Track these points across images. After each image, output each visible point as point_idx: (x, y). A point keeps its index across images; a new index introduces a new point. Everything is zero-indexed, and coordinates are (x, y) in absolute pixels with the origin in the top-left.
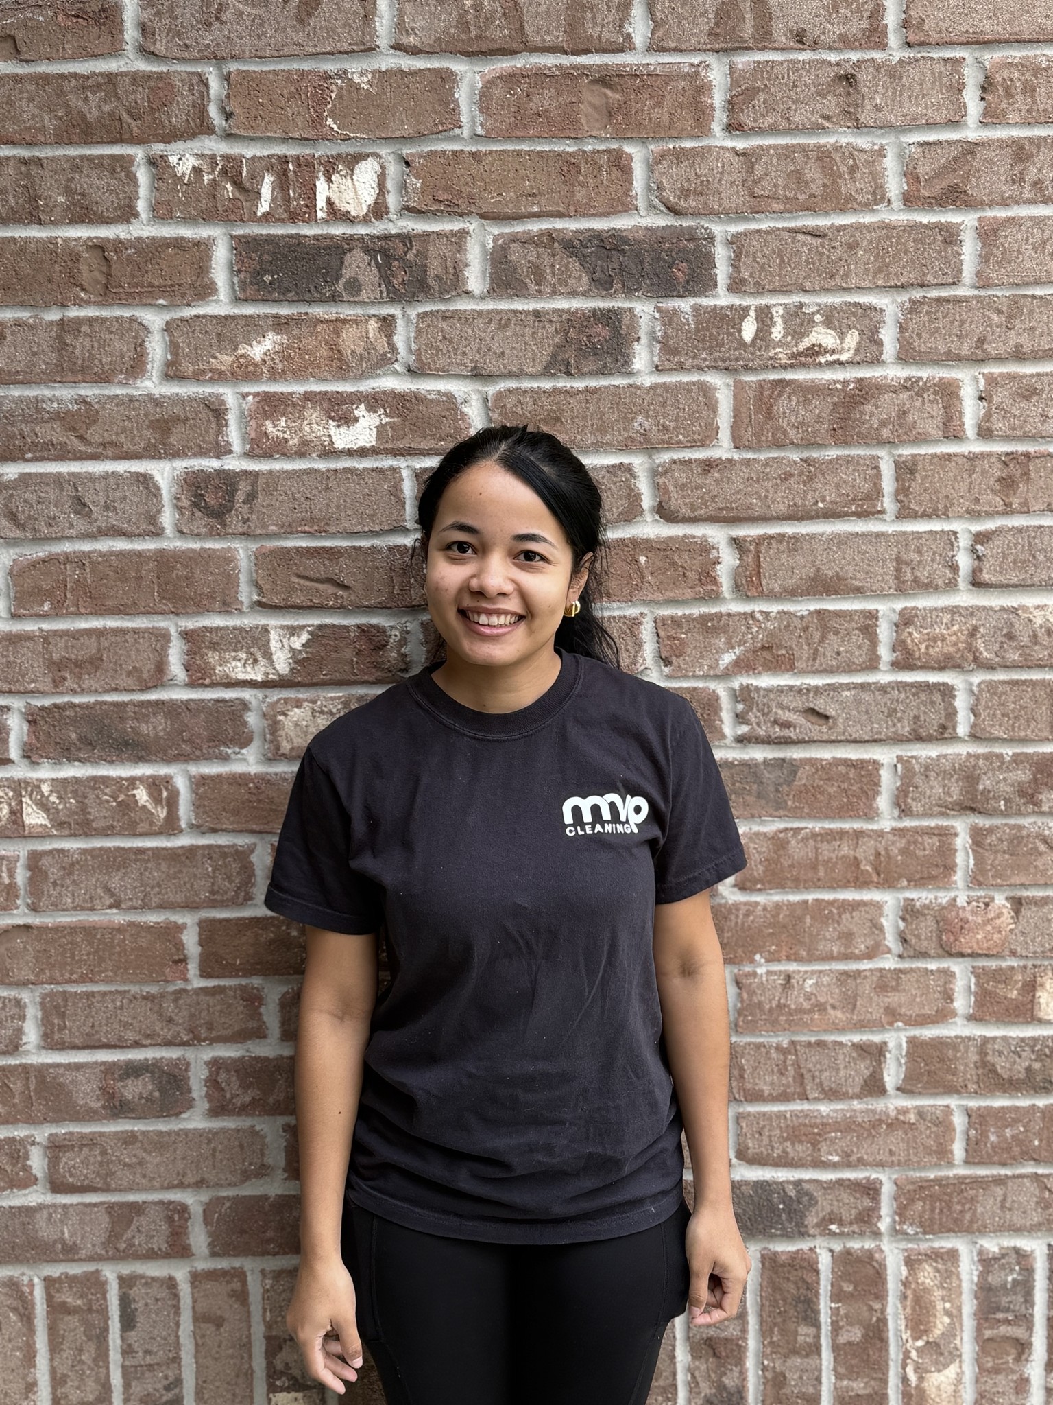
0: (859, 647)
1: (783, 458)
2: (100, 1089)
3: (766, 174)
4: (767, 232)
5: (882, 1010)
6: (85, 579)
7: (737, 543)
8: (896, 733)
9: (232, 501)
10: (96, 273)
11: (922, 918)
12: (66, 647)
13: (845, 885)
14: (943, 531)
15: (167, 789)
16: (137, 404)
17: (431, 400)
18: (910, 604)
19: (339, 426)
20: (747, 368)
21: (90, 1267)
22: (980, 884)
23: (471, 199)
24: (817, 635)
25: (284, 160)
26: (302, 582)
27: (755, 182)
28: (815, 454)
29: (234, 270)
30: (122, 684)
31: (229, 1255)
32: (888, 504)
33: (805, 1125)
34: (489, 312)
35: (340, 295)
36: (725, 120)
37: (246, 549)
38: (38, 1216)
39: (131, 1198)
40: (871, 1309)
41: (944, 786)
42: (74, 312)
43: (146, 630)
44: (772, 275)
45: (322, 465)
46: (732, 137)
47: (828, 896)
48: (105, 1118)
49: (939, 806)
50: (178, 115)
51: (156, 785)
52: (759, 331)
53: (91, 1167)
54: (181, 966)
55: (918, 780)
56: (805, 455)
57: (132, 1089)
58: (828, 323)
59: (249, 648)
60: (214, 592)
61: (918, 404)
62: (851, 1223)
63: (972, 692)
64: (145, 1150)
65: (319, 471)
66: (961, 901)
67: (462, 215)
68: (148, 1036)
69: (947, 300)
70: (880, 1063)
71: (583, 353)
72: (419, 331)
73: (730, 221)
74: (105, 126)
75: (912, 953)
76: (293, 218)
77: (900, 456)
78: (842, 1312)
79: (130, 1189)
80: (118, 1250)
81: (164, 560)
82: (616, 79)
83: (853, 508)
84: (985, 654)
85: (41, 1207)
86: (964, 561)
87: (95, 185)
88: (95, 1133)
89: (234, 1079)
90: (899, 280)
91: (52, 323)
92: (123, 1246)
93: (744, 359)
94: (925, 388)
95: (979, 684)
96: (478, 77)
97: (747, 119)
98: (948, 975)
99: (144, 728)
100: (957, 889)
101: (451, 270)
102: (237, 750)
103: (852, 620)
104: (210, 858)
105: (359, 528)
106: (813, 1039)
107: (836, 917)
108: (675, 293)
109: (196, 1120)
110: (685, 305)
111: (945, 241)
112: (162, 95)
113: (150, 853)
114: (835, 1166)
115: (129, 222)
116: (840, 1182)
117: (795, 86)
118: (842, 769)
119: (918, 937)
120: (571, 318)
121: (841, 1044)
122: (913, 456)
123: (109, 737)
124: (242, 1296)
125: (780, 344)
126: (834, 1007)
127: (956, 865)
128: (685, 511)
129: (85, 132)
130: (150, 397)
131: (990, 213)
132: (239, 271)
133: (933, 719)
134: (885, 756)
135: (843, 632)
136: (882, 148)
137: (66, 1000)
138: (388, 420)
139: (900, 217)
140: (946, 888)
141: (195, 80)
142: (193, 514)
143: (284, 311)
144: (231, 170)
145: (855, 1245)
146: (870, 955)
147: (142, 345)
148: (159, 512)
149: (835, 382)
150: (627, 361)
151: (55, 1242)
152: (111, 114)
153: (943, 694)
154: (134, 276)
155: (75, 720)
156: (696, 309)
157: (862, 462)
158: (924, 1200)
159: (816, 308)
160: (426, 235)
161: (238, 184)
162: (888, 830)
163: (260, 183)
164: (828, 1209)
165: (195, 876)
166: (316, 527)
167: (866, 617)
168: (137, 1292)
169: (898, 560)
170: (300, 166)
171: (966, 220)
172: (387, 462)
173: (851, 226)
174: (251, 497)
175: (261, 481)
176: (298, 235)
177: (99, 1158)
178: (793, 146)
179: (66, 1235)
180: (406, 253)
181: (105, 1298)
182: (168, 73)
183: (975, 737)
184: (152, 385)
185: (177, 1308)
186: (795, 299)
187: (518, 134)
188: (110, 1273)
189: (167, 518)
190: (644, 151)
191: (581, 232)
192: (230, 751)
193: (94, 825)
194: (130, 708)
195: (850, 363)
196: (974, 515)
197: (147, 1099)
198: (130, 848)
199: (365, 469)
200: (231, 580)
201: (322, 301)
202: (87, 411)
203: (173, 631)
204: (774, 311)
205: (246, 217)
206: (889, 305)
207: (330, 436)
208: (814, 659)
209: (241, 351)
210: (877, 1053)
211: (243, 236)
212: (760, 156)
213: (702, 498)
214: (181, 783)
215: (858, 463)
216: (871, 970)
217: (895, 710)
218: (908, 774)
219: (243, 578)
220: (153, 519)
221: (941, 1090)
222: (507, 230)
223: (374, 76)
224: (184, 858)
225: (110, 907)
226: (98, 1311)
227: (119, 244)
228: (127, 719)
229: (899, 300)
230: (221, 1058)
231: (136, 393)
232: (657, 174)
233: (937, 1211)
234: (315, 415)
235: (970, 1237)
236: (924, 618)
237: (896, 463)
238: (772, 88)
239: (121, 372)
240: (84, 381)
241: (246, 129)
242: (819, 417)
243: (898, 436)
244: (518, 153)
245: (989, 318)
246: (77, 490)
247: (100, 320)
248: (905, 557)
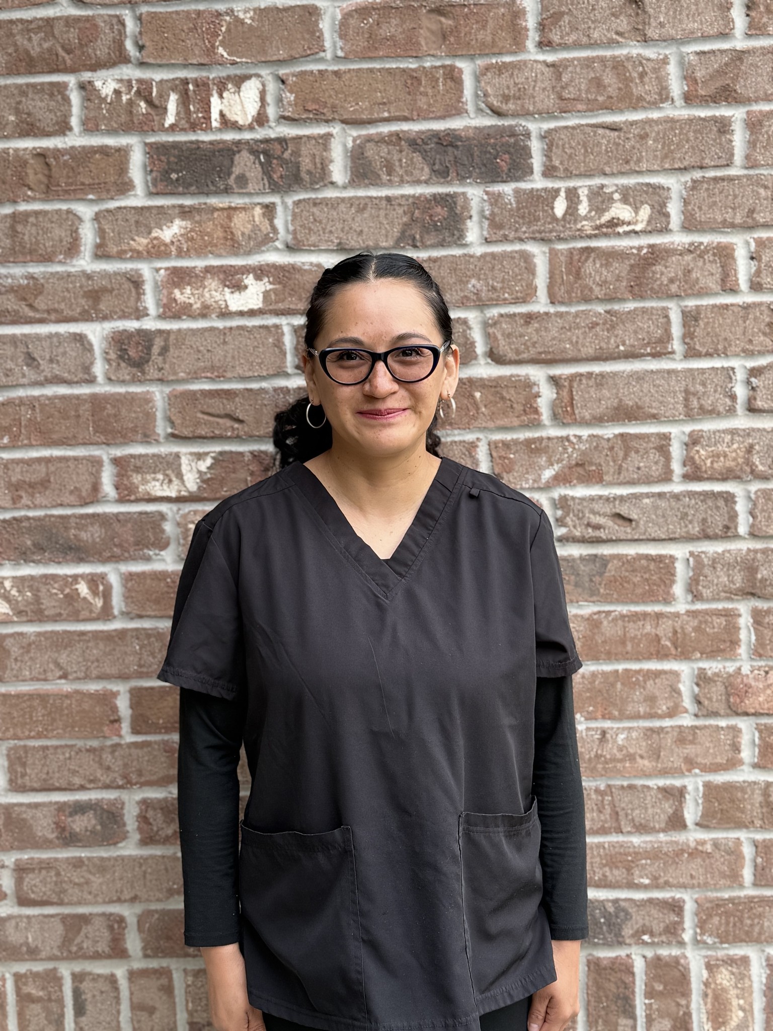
0: (656, 463)
1: (590, 311)
2: (55, 823)
3: (571, 81)
4: (573, 128)
5: (681, 760)
6: (36, 418)
7: (554, 381)
8: (687, 532)
9: (149, 354)
10: (40, 176)
11: (712, 684)
12: (22, 472)
13: (649, 657)
14: (723, 368)
15: (103, 584)
16: (73, 278)
17: (305, 270)
18: (697, 427)
19: (232, 292)
20: (560, 239)
21: (50, 965)
22: (760, 656)
23: (334, 109)
24: (621, 454)
25: (185, 82)
26: (206, 417)
27: (562, 87)
28: (616, 307)
29: (148, 170)
30: (66, 501)
31: (158, 957)
32: (677, 345)
33: (620, 854)
34: (350, 199)
35: (232, 188)
36: (537, 39)
37: (162, 392)
38: (8, 924)
39: (81, 910)
40: (678, 1005)
41: (729, 576)
42: (23, 207)
43: (84, 458)
44: (578, 162)
45: (220, 324)
46: (544, 52)
47: (635, 666)
48: (58, 846)
49: (725, 592)
50: (101, 49)
51: (94, 581)
52: (568, 208)
53: (48, 886)
54: (116, 725)
55: (706, 571)
56: (608, 307)
57: (79, 824)
58: (625, 200)
59: (165, 470)
60: (136, 427)
61: (700, 264)
62: (660, 934)
63: (750, 498)
64: (90, 872)
65: (217, 329)
66: (745, 670)
67: (327, 121)
68: (91, 781)
69: (722, 179)
70: (681, 803)
71: (426, 230)
72: (294, 215)
73: (543, 119)
74: (44, 59)
75: (705, 713)
76: (194, 127)
77: (686, 307)
78: (655, 1007)
79: (79, 903)
80: (70, 952)
81: (97, 402)
82: (448, 9)
83: (649, 350)
84: (761, 468)
85: (10, 918)
86: (741, 391)
87: (38, 106)
88: (50, 859)
89: (159, 815)
90: (681, 162)
91: (6, 216)
92: (74, 949)
93: (556, 231)
94: (706, 251)
95: (756, 493)
96: (338, 10)
97: (556, 38)
98: (735, 731)
99: (84, 535)
100: (741, 660)
101: (319, 165)
102: (157, 552)
103: (650, 441)
104: (138, 638)
105: (251, 374)
106: (625, 783)
107: (642, 683)
108: (500, 179)
109: (130, 849)
110: (507, 189)
111: (719, 131)
112: (88, 33)
113: (90, 635)
114: (645, 887)
115: (65, 135)
116: (650, 901)
117: (593, 9)
118: (644, 562)
119: (710, 699)
120: (416, 202)
121: (648, 787)
122: (697, 306)
123: (56, 543)
124: (169, 990)
125: (585, 218)
126: (642, 757)
127: (740, 640)
128: (511, 355)
129: (30, 65)
130: (84, 272)
131: (756, 108)
132: (151, 171)
133: (718, 521)
134: (679, 551)
135: (642, 452)
136: (666, 57)
137: (26, 752)
138: (271, 287)
139: (684, 113)
140: (734, 660)
141: (114, 21)
142: (119, 365)
143: (188, 202)
144: (144, 91)
145: (664, 952)
146: (672, 713)
147: (76, 231)
148: (92, 363)
149: (631, 248)
150: (462, 236)
151: (21, 945)
152: (50, 50)
153: (726, 501)
154: (69, 177)
155: (29, 530)
156: (517, 191)
157: (655, 312)
158: (720, 915)
159: (614, 188)
160: (299, 138)
161: (150, 102)
162: (683, 612)
163: (167, 100)
164: (641, 922)
165: (126, 653)
166: (216, 374)
167: (661, 439)
168: (85, 986)
169: (687, 392)
170: (198, 86)
171: (736, 114)
172: (271, 321)
173: (642, 121)
174: (164, 350)
175: (172, 337)
176: (198, 142)
177: (54, 879)
178: (593, 58)
179: (30, 940)
180: (283, 153)
181: (61, 991)
182: (93, 16)
183: (753, 535)
184: (85, 263)
185: (117, 999)
186: (597, 181)
187: (371, 55)
188: (65, 971)
189: (99, 369)
190: (472, 66)
191: (422, 132)
192: (151, 553)
193: (46, 613)
194: (72, 520)
195: (644, 232)
196: (749, 354)
197: (91, 831)
198: (75, 632)
199: (254, 327)
200: (150, 417)
201: (217, 193)
202: (35, 285)
203: (105, 458)
204: (580, 192)
205: (156, 128)
206: (674, 184)
207: (225, 301)
208: (619, 473)
209: (154, 234)
210: (679, 794)
211: (155, 143)
212: (566, 67)
213: (525, 344)
214: (114, 579)
215: (652, 314)
216: (671, 727)
217: (686, 514)
218: (698, 565)
219: (159, 415)
220: (87, 368)
221: (732, 825)
222: (364, 132)
223: (255, 13)
224: (116, 639)
225: (60, 678)
226: (55, 1001)
227: (57, 153)
228: (70, 528)
229: (683, 180)
230: (149, 799)
231: (72, 270)
232: (483, 84)
233: (731, 925)
234: (213, 284)
235: (759, 946)
236: (709, 438)
237: (683, 312)
238: (575, 12)
239: (61, 253)
240: (32, 261)
241: (155, 58)
242: (618, 276)
243: (685, 291)
244: (371, 70)
245: (758, 193)
246: (28, 348)
247: (44, 213)
248: (692, 389)
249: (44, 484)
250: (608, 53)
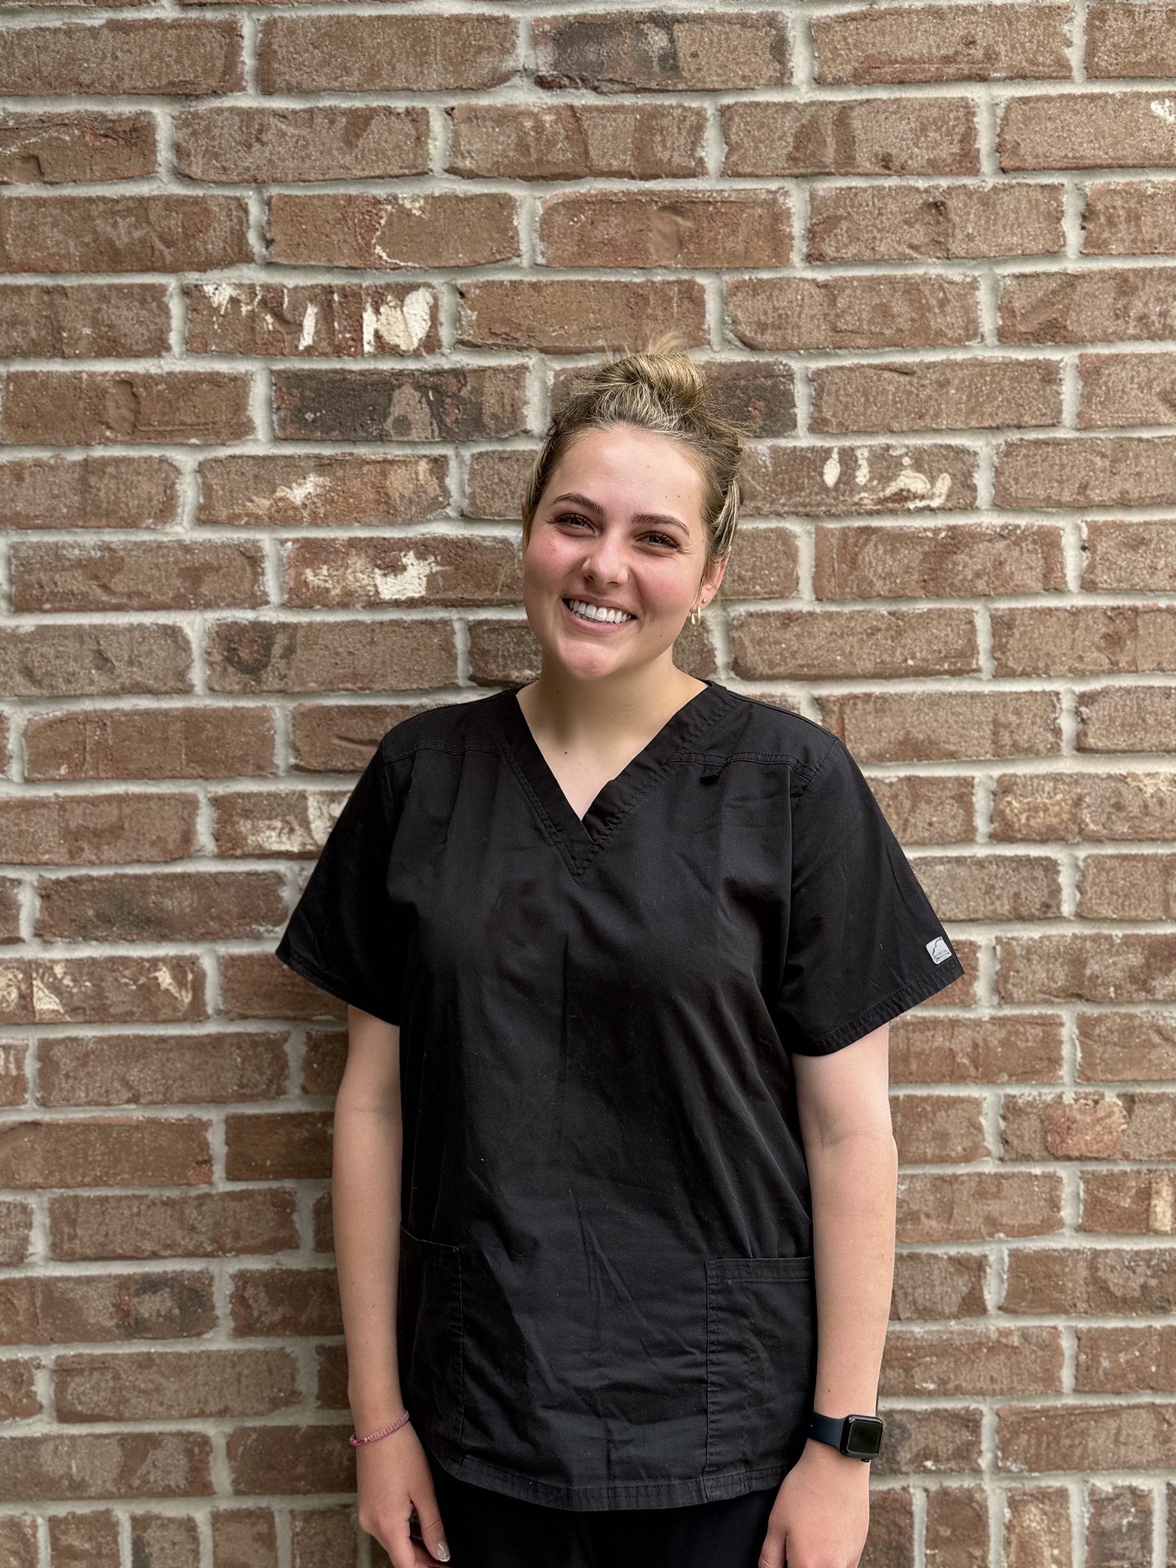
0: (954, 817)
1: (869, 612)
2: (114, 1305)
3: (849, 308)
4: (851, 369)
5: (981, 1220)
6: (106, 740)
7: (820, 702)
8: (994, 911)
9: (268, 656)
10: (124, 411)
11: (1024, 1117)
12: (84, 814)
13: (940, 1080)
14: (1044, 692)
15: (192, 971)
16: (165, 551)
17: (486, 548)
18: (1009, 770)
19: (385, 575)
20: (830, 515)
21: (100, 1506)
22: (1088, 1079)
23: (530, 332)
24: (907, 804)
25: (329, 290)
26: (344, 744)
27: (837, 316)
28: (904, 608)
29: (274, 407)
30: (145, 855)
31: (255, 1493)
32: (984, 661)
33: (897, 1348)
35: (388, 435)
36: (805, 250)
37: (283, 708)
38: (43, 1448)
39: (147, 1428)
40: (971, 1556)
41: (1048, 971)
42: (98, 452)
43: (172, 796)
44: (856, 414)
45: (366, 617)
46: (813, 268)
47: (921, 1092)
48: (118, 1338)
49: (1044, 993)
50: (214, 242)
51: (180, 967)
52: (842, 474)
53: (103, 1394)
54: (205, 1168)
55: (1019, 964)
56: (894, 608)
57: (149, 1306)
58: (918, 466)
59: (284, 816)
60: (247, 755)
61: (1016, 554)
62: (948, 1460)
63: (1077, 866)
64: (163, 1375)
65: (363, 623)
66: (1068, 1098)
67: (520, 349)
68: (167, 1247)
69: (1046, 443)
70: (979, 1279)
72: (473, 473)
73: (811, 356)
74: (134, 253)
75: (1014, 1156)
76: (338, 351)
77: (997, 610)
78: (939, 1559)
79: (146, 1418)
80: (131, 1487)
81: (191, 718)
82: (688, 206)
83: (946, 666)
84: (1092, 826)
85: (46, 1438)
86: (1067, 724)
87: (125, 318)
88: (107, 1355)
89: (262, 1295)
90: (994, 421)
91: (75, 464)
92: (137, 1483)
93: (826, 505)
94: (1023, 537)
95: (1085, 859)
96: (538, 203)
97: (830, 250)
98: (1054, 1180)
99: (168, 904)
100: (1063, 1084)
101: (508, 408)
102: (270, 927)
103: (946, 787)
104: (239, 1048)
105: (407, 686)
106: (905, 1252)
107: (930, 1115)
108: (751, 434)
109: (219, 1341)
110: (762, 447)
111: (1043, 380)
112: (197, 220)
113: (173, 1042)
114: (930, 1394)
115: (160, 356)
116: (936, 1413)
117: (880, 214)
119: (1021, 1137)
121: (936, 1257)
122: (1011, 610)
123: (129, 913)
124: (268, 1540)
125: (865, 488)
126: (928, 1216)
127: (1061, 1058)
128: (762, 668)
129: (114, 259)
130: (180, 543)
131: (1091, 350)
132: (278, 409)
133: (1035, 897)
134: (982, 937)
135: (936, 801)
136: (975, 280)
137: (77, 1205)
138: (439, 568)
139: (999, 354)
140: (1050, 1084)
141: (233, 205)
142: (225, 670)
143: (328, 451)
144: (272, 301)
145: (953, 1484)
146: (968, 1157)
147: (172, 487)
148: (188, 667)
149: (925, 530)
151: (61, 1477)
152: (142, 241)
153: (1046, 870)
154: (164, 414)
155: (93, 895)
156: (774, 450)
157: (955, 616)
158: (1029, 1433)
159: (904, 450)
160: (481, 371)
161: (278, 316)
162: (986, 1019)
163: (303, 314)
164: (922, 1445)
165: (222, 1067)
166: (359, 685)
167: (961, 785)
168: (149, 1535)
169: (996, 723)
170: (346, 296)
171: (1066, 358)
172: (438, 614)
173: (942, 363)
174: (289, 651)
175: (300, 634)
176: (343, 370)
177: (111, 1384)
178: (879, 278)
179: (74, 1470)
180: (460, 390)
181: (116, 1542)
182: (204, 197)
183: (1081, 916)
184: (182, 530)
185: (196, 1553)
186: (882, 440)
187: (582, 263)
188: (122, 1514)
189: (197, 675)
190: (717, 282)
192: (262, 929)
193: (112, 1011)
194: (153, 882)
195: (942, 509)
196: (1079, 675)
197: (165, 1317)
198: (151, 1037)
199: (414, 622)
200: (266, 742)
201: (368, 440)
202: (111, 558)
203: (201, 797)
204: (858, 453)
205: (286, 351)
206: (983, 447)
207: (375, 586)
208: (905, 830)
209: (279, 494)
210: (976, 1267)
211: (284, 371)
212: (843, 289)
213: (781, 654)
214: (208, 965)
215: (951, 618)
216: (968, 1175)
217: (993, 887)
218: (1008, 956)
219: (279, 740)
220: (181, 674)
221: (1047, 1309)
222: (570, 365)
223: (426, 202)
224: (210, 1048)
225: (128, 1101)
226: (107, 1556)
227: (149, 380)
228: (149, 894)
229: (994, 442)
230: (248, 1271)
231: (165, 539)
232: (731, 307)
233: (1044, 1446)
234: (359, 563)
235: (1080, 1475)
236: (1025, 786)
237: (992, 617)
238: (855, 216)
239: (149, 516)
240: (109, 526)
241: (288, 257)
242: (908, 567)
243: (995, 589)
244: (582, 284)
245: (1092, 462)
246: (98, 643)
247: (127, 461)
248: (1003, 720)
249: (115, 832)
250: (899, 273)
